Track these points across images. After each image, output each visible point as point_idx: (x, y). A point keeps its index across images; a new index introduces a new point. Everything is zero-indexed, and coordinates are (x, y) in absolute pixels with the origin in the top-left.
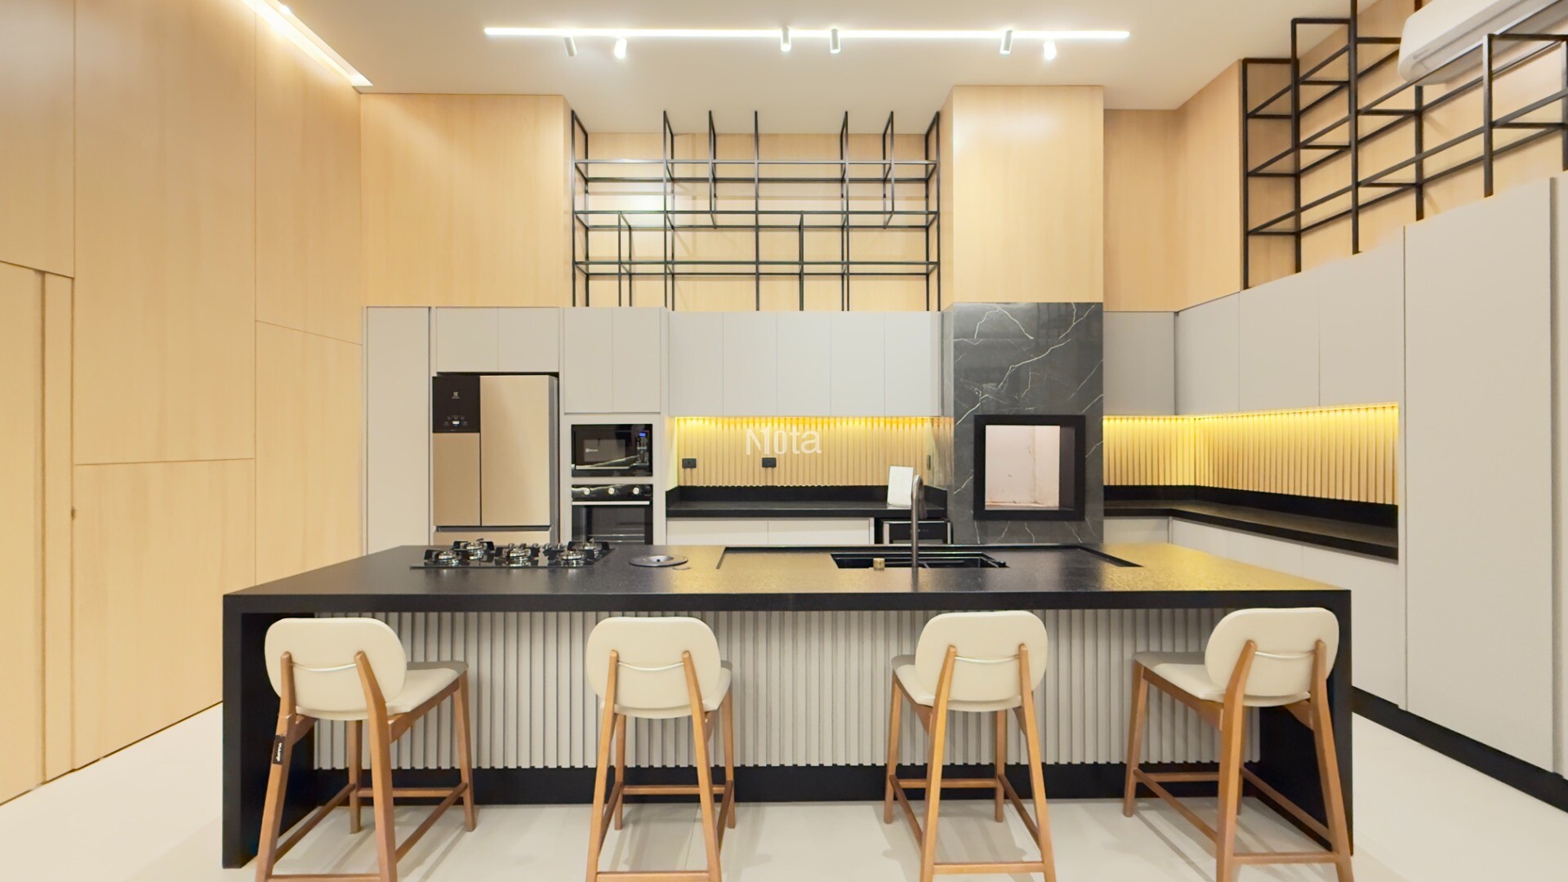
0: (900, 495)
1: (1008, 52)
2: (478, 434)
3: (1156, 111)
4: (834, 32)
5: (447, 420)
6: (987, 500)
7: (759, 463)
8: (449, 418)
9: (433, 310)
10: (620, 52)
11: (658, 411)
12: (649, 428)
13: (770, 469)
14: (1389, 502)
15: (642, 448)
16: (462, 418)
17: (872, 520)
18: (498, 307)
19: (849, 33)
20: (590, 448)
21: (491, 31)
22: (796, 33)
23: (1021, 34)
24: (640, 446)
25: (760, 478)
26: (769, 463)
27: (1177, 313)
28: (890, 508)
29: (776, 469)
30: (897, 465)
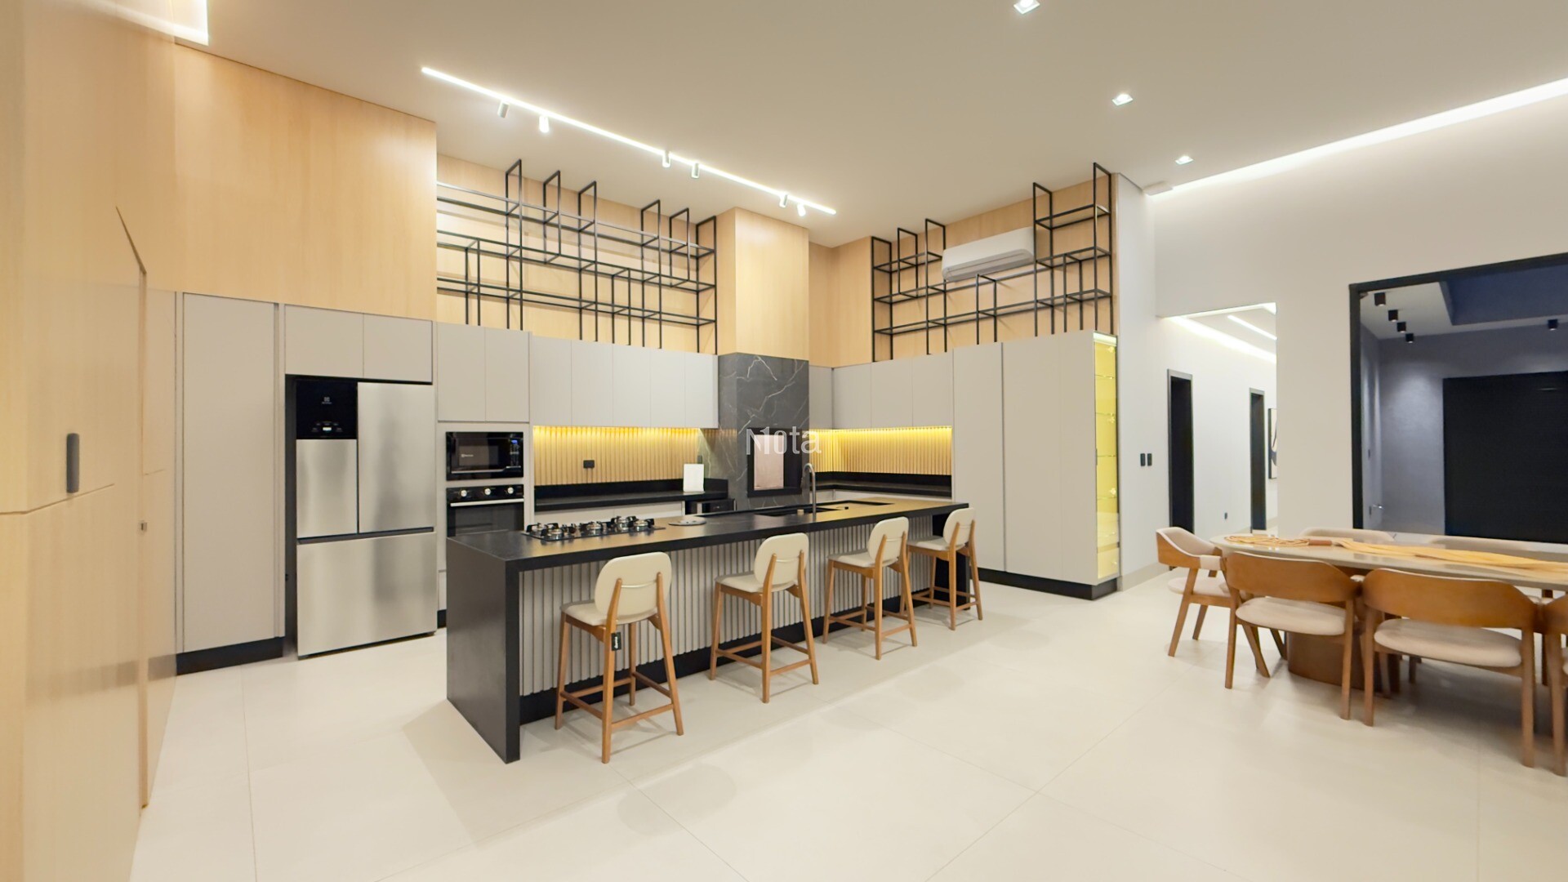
0: (694, 482)
1: (784, 206)
2: (355, 441)
3: (824, 247)
4: (697, 165)
5: (315, 426)
6: (755, 484)
7: (581, 464)
8: (318, 424)
9: (281, 307)
10: (544, 128)
11: (527, 421)
12: (520, 435)
13: (589, 469)
14: (948, 474)
15: (514, 453)
16: (336, 424)
17: (684, 503)
18: (363, 314)
19: (705, 167)
20: (466, 454)
21: (427, 71)
22: (673, 156)
23: (792, 198)
24: (513, 451)
25: (581, 477)
26: (589, 464)
27: (833, 369)
28: (685, 494)
29: (594, 469)
30: (691, 463)
